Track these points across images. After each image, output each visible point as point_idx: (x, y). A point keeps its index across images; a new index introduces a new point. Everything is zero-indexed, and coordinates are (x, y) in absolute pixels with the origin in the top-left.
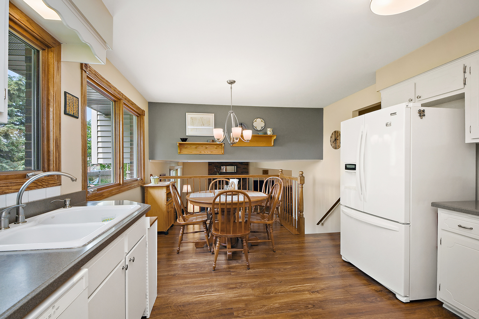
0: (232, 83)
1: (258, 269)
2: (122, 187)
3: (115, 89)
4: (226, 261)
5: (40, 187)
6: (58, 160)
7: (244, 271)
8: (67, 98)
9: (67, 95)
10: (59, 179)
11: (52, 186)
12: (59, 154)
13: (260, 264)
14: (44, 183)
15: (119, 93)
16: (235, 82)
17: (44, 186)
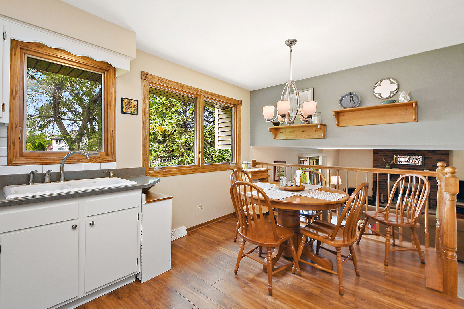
0: (291, 43)
1: (281, 302)
2: (200, 169)
3: (189, 88)
4: (261, 271)
5: (94, 162)
6: (113, 145)
7: (261, 294)
8: (124, 102)
9: (124, 100)
10: (113, 157)
11: (106, 162)
12: (114, 140)
13: (290, 297)
14: (98, 160)
15: (196, 90)
16: (296, 41)
17: (97, 161)
